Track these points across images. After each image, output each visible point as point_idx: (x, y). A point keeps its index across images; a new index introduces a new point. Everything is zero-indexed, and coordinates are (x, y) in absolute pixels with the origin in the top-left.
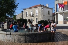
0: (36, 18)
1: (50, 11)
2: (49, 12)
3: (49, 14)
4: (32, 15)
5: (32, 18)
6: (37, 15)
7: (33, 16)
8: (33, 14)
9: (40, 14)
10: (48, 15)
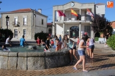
0: (23, 29)
1: (45, 19)
2: (42, 20)
3: (42, 23)
4: (16, 23)
5: (17, 28)
6: (25, 24)
7: (18, 26)
8: (18, 23)
9: (30, 24)
10: (41, 25)
